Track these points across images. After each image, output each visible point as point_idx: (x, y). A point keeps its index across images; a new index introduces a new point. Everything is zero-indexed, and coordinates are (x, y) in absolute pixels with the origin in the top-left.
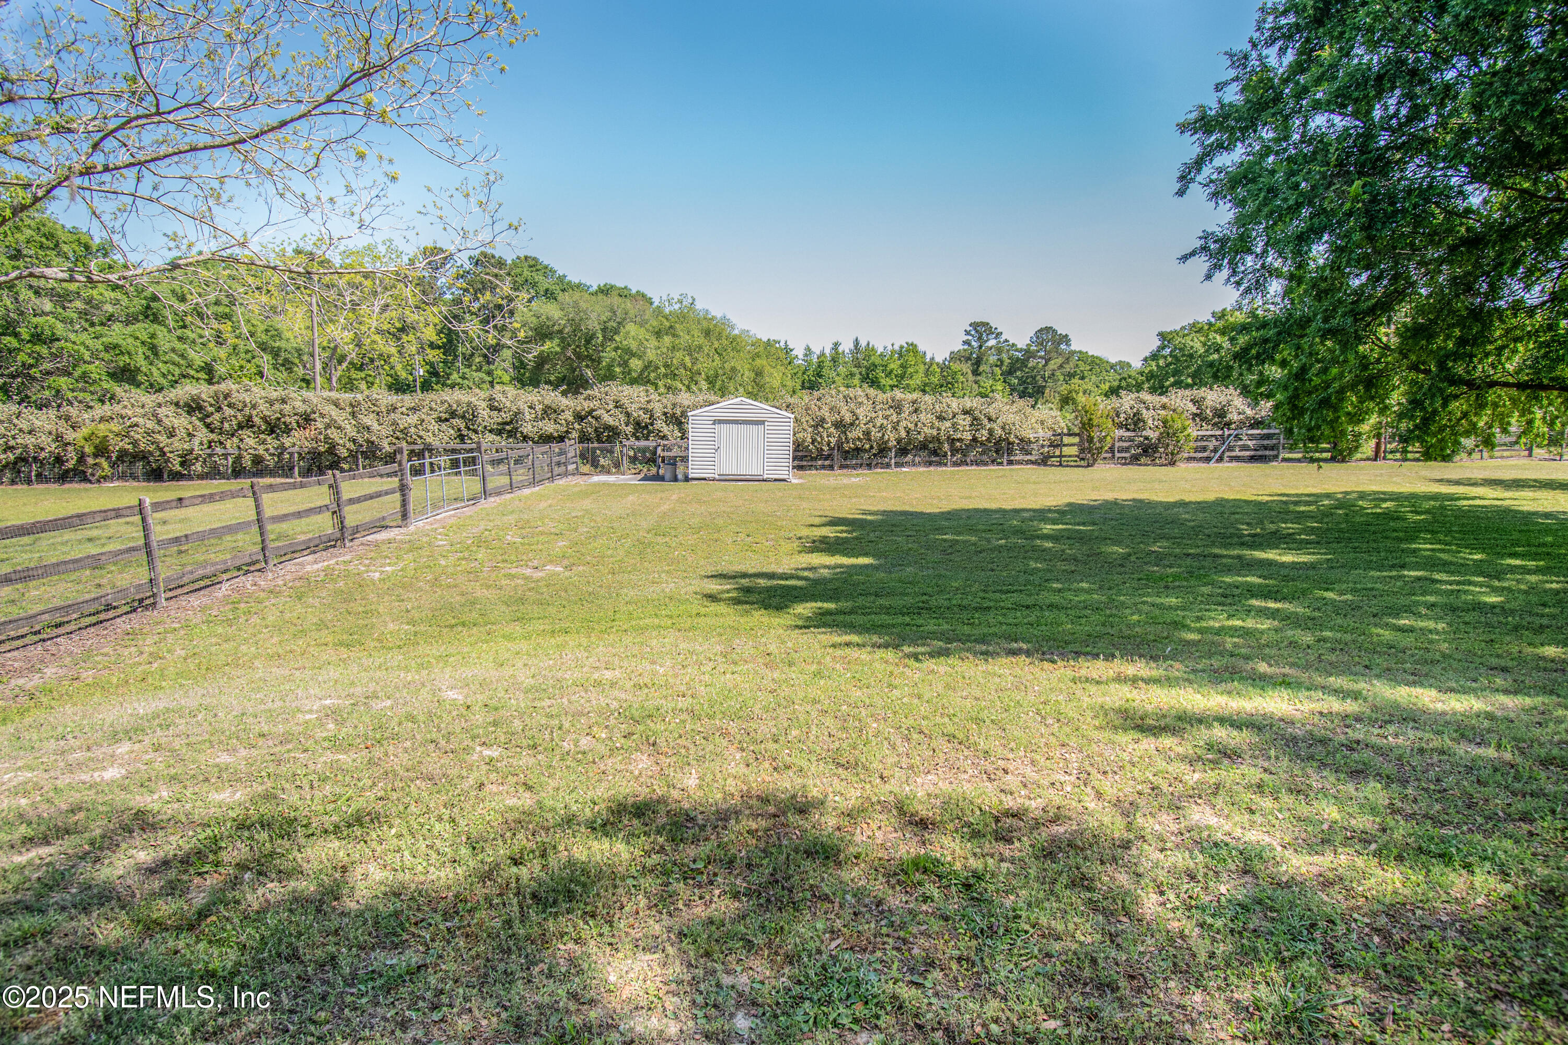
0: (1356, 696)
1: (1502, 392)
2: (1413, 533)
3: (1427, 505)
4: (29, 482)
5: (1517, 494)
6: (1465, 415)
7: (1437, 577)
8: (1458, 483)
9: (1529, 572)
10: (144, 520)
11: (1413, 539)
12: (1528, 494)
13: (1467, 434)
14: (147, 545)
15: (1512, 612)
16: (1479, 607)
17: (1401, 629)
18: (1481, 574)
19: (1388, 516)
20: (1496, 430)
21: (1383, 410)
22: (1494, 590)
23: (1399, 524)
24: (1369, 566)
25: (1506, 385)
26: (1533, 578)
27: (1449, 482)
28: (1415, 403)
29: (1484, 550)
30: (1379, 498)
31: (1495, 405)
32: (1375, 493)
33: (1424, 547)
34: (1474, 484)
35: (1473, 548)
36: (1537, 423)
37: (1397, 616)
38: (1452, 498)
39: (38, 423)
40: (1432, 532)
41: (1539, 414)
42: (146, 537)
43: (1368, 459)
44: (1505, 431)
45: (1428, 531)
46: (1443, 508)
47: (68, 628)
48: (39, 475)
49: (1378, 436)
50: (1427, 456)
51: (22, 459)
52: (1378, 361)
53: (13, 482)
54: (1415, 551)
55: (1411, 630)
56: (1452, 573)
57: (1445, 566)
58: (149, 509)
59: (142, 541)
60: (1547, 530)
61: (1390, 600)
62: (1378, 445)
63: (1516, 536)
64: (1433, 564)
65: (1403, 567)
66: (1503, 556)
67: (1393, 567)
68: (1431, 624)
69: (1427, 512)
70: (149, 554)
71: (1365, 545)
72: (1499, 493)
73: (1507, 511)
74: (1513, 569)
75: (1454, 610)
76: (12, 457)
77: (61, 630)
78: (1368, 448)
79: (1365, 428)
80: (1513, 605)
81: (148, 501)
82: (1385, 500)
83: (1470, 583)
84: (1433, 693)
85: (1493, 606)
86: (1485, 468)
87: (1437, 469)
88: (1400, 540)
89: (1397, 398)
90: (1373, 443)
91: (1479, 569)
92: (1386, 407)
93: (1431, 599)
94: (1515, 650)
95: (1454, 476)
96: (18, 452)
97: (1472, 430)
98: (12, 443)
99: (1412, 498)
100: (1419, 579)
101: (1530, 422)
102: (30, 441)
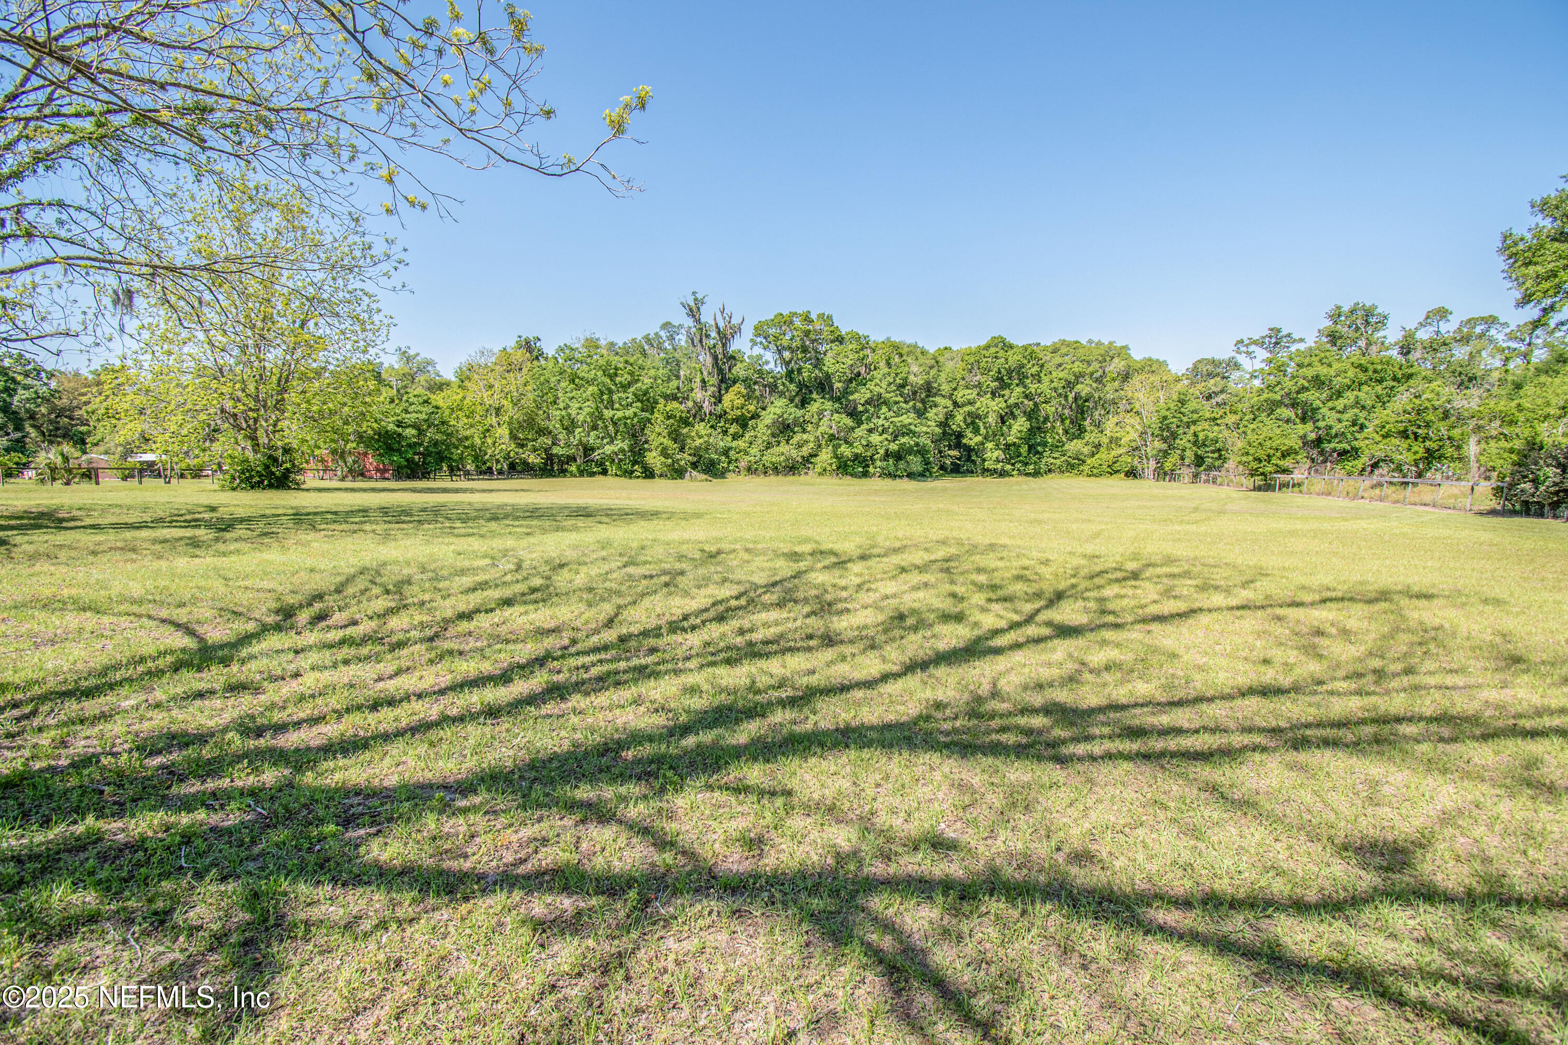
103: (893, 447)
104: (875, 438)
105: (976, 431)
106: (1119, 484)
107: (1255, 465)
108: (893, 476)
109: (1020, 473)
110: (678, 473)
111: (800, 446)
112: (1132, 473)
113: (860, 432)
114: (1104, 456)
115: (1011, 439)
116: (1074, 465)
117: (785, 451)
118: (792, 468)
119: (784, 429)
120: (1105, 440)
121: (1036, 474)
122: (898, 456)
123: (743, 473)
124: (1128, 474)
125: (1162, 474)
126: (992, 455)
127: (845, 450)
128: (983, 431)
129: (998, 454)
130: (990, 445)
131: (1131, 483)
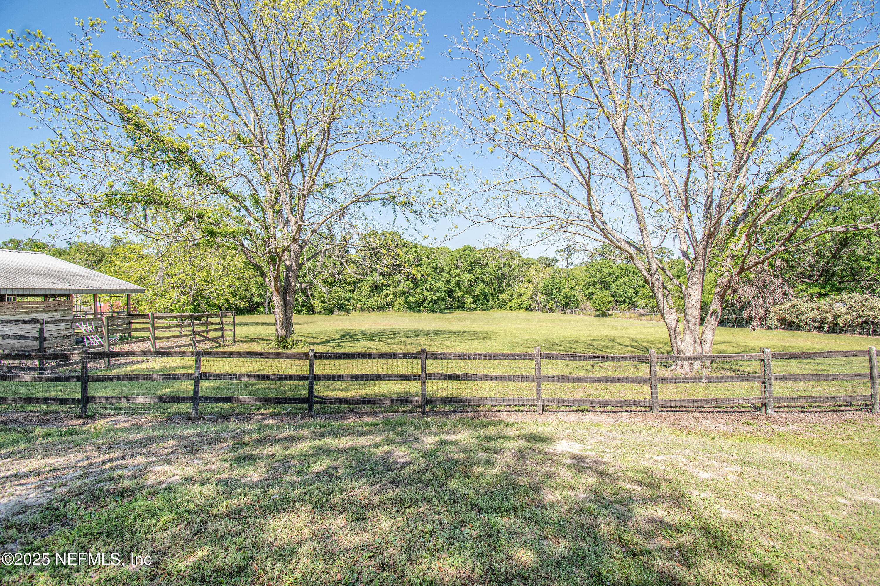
4: (868, 334)
10: (871, 360)
14: (871, 374)
39: (875, 304)
42: (871, 369)
47: (820, 409)
48: (874, 331)
51: (865, 322)
53: (860, 334)
58: (874, 354)
59: (868, 371)
70: (872, 379)
76: (860, 321)
77: (816, 410)
81: (874, 350)
96: (864, 318)
98: (861, 314)
102: (870, 313)
103: (435, 297)
104: (425, 293)
105: (460, 289)
106: (522, 313)
107: (598, 307)
108: (434, 311)
109: (481, 309)
110: (329, 311)
111: (386, 297)
112: (528, 309)
113: (418, 290)
114: (516, 301)
115: (477, 293)
116: (503, 305)
117: (378, 299)
118: (381, 308)
119: (377, 288)
120: (516, 294)
121: (487, 309)
122: (434, 302)
123: (358, 310)
124: (527, 309)
125: (545, 308)
126: (468, 300)
127: (411, 299)
128: (463, 289)
129: (471, 300)
130: (467, 296)
131: (528, 313)
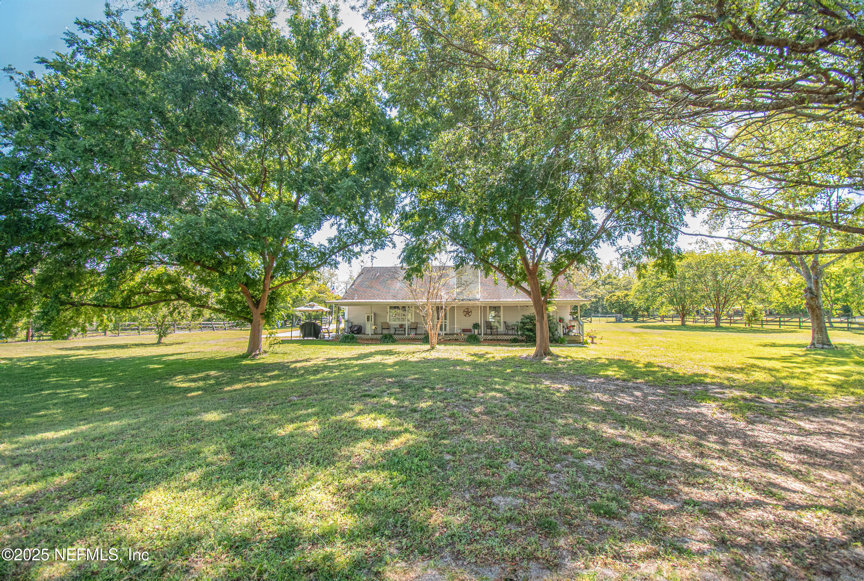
0: (16, 443)
1: (89, 308)
2: (47, 374)
3: (54, 361)
5: (98, 352)
6: (72, 318)
7: (59, 391)
8: (71, 349)
9: (99, 382)
11: (48, 377)
12: (103, 351)
13: (74, 326)
15: (92, 399)
16: (78, 400)
17: (41, 416)
18: (80, 387)
19: (34, 368)
20: (87, 325)
21: (29, 316)
22: (85, 392)
23: (40, 371)
24: (24, 392)
25: (89, 305)
26: (101, 385)
27: (66, 349)
28: (45, 313)
29: (81, 377)
30: (29, 360)
31: (86, 314)
32: (26, 357)
33: (53, 380)
34: (79, 349)
35: (76, 377)
36: (105, 321)
37: (39, 411)
38: (68, 356)
40: (57, 373)
41: (105, 317)
43: (22, 341)
44: (91, 325)
45: (54, 373)
46: (63, 361)
49: (28, 329)
50: (55, 337)
52: (25, 291)
54: (48, 382)
55: (45, 415)
56: (66, 389)
57: (63, 387)
60: (110, 365)
61: (34, 406)
62: (28, 333)
63: (96, 369)
64: (57, 386)
65: (42, 390)
66: (89, 378)
67: (37, 391)
68: (55, 411)
69: (55, 364)
71: (21, 384)
72: (90, 352)
73: (94, 359)
74: (93, 383)
75: (66, 403)
78: (23, 335)
79: (20, 324)
80: (93, 396)
82: (32, 361)
83: (74, 391)
84: (53, 433)
85: (84, 398)
86: (85, 342)
87: (61, 343)
88: (41, 378)
89: (36, 310)
90: (25, 332)
91: (78, 385)
92: (31, 314)
93: (55, 401)
94: (91, 412)
95: (69, 346)
97: (76, 324)
99: (47, 359)
100: (50, 394)
101: (102, 321)
